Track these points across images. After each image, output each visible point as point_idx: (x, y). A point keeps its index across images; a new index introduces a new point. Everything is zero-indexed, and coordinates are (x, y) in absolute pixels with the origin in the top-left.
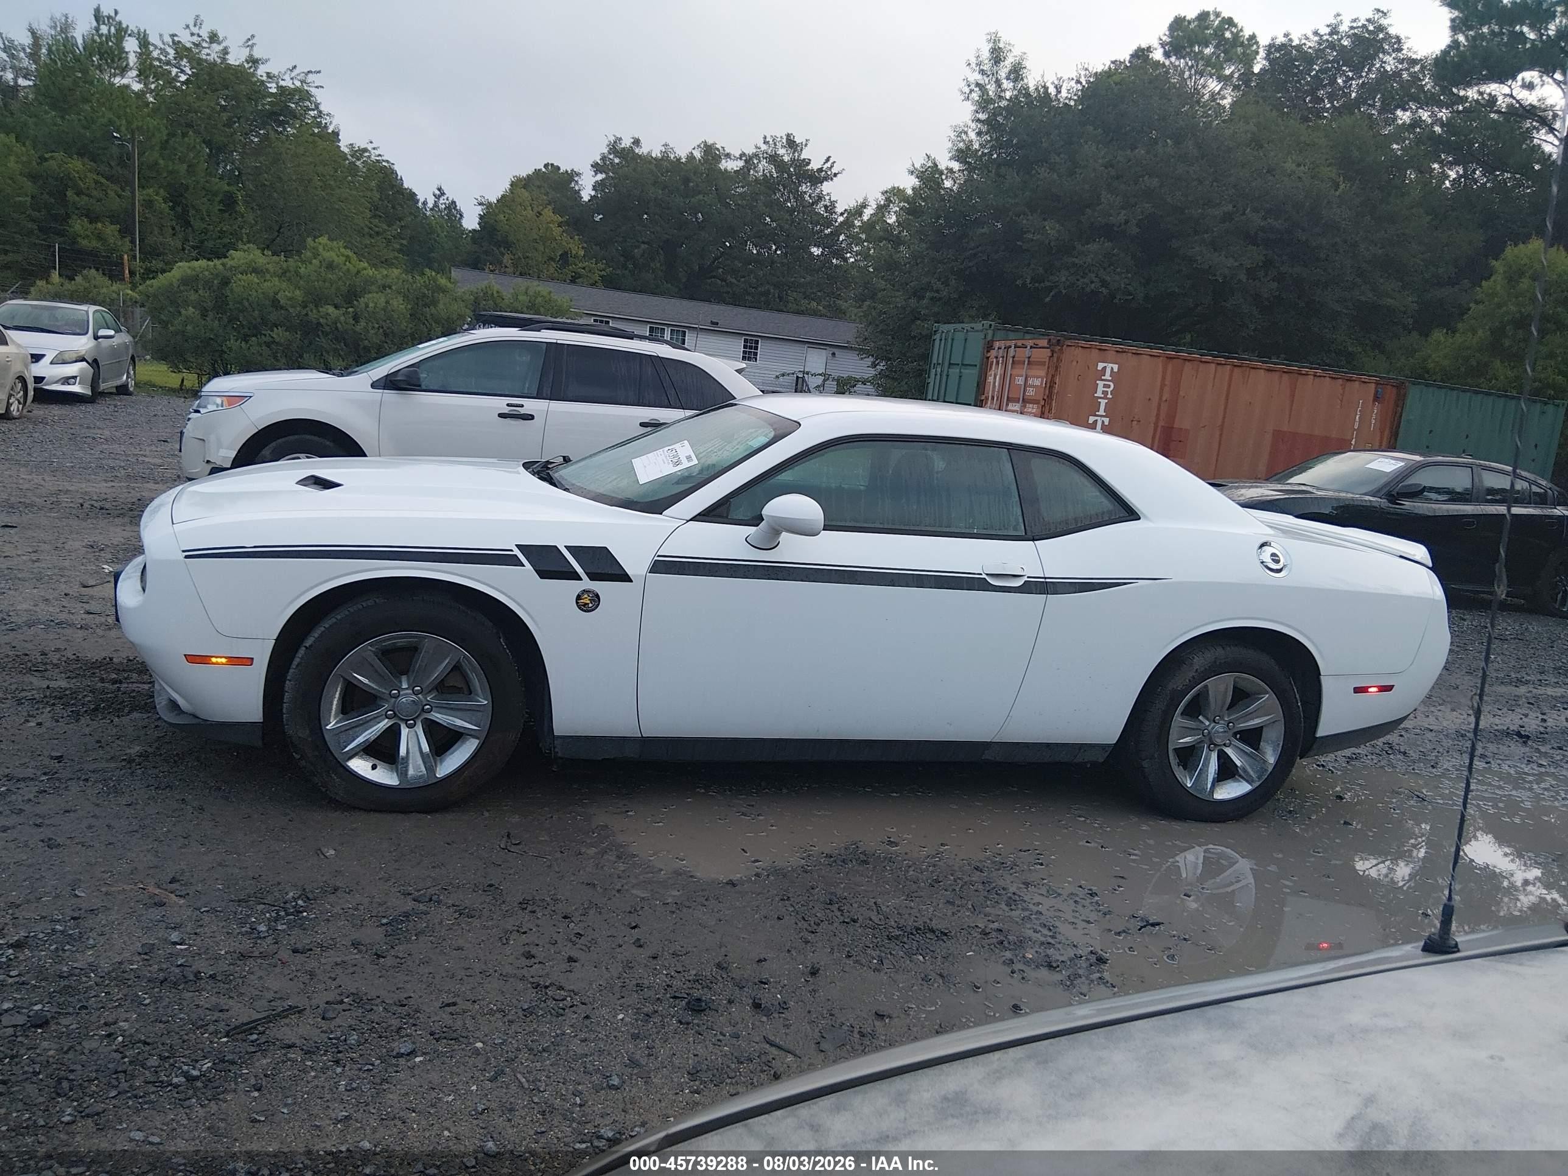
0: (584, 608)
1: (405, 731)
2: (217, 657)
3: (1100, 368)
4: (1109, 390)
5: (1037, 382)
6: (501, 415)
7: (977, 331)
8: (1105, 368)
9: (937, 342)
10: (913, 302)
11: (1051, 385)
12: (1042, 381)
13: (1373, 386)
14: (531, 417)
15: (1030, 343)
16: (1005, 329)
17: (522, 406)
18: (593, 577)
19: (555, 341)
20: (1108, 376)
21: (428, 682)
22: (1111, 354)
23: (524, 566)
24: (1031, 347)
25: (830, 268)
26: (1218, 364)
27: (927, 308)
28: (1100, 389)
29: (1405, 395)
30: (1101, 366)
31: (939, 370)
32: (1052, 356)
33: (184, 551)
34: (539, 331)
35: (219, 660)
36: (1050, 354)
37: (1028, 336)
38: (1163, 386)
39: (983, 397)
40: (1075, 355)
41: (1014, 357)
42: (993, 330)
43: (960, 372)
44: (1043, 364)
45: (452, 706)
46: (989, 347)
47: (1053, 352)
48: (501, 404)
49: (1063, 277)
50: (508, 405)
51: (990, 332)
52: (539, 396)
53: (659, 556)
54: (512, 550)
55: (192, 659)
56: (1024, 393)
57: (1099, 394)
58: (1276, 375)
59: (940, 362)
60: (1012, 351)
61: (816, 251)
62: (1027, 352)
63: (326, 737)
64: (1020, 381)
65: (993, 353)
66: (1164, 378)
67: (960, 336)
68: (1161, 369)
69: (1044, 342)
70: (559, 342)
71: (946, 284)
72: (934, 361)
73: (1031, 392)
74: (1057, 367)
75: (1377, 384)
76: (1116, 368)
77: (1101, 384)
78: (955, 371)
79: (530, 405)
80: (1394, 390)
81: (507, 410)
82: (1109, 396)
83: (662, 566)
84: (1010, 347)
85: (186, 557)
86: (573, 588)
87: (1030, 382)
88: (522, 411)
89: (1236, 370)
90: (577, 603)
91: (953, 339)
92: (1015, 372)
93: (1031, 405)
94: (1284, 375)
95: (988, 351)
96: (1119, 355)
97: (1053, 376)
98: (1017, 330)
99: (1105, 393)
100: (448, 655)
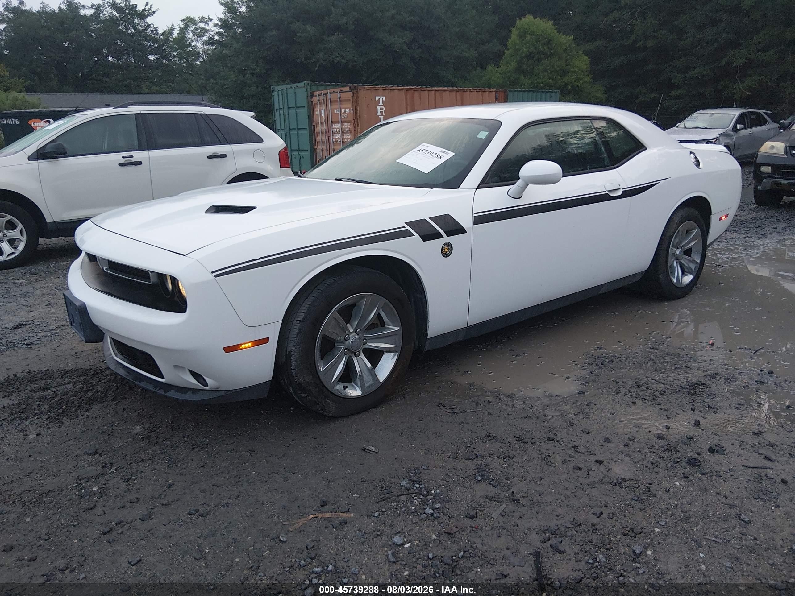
0: (445, 255)
1: (355, 360)
2: (245, 344)
3: (377, 100)
4: (383, 111)
5: (347, 111)
6: (120, 165)
7: (301, 87)
8: (379, 99)
9: (276, 98)
10: (241, 77)
11: (356, 111)
12: (350, 110)
13: (494, 93)
14: (139, 163)
15: (338, 90)
16: (316, 85)
17: (132, 157)
18: (449, 234)
19: (139, 112)
20: (381, 104)
21: (365, 325)
22: (380, 91)
23: (414, 235)
24: (340, 92)
25: (164, 66)
26: (429, 91)
27: (250, 79)
28: (379, 111)
29: (507, 95)
30: (377, 98)
31: (282, 112)
32: (353, 96)
33: (212, 272)
34: (127, 107)
35: (247, 345)
36: (352, 95)
37: (328, 87)
38: (407, 105)
39: (314, 124)
40: (363, 94)
41: (330, 99)
42: (311, 86)
43: (296, 112)
44: (348, 100)
45: (380, 336)
46: (312, 95)
47: (353, 93)
48: (118, 157)
49: (321, 56)
50: (123, 157)
51: (309, 87)
52: (140, 149)
53: (475, 214)
54: (404, 227)
55: (228, 350)
56: (341, 118)
57: (379, 113)
58: (453, 93)
59: (281, 107)
60: (329, 96)
61: (152, 57)
62: (338, 95)
63: (320, 376)
64: (337, 111)
65: (315, 99)
66: (406, 103)
67: (291, 92)
68: (404, 96)
69: (347, 89)
70: (142, 112)
71: (257, 65)
72: (276, 106)
73: (344, 117)
74: (357, 102)
75: (496, 92)
76: (384, 98)
77: (379, 108)
78: (292, 111)
79: (138, 155)
80: (503, 94)
81: (123, 161)
82: (384, 114)
83: (480, 219)
84: (327, 93)
85: (216, 276)
86: (438, 244)
87: (343, 111)
88: (133, 160)
89: (437, 93)
90: (442, 252)
91: (287, 94)
92: (333, 107)
93: (346, 124)
94: (458, 93)
95: (312, 98)
96: (384, 91)
97: (356, 107)
98: (322, 85)
99: (381, 112)
100: (377, 304)
